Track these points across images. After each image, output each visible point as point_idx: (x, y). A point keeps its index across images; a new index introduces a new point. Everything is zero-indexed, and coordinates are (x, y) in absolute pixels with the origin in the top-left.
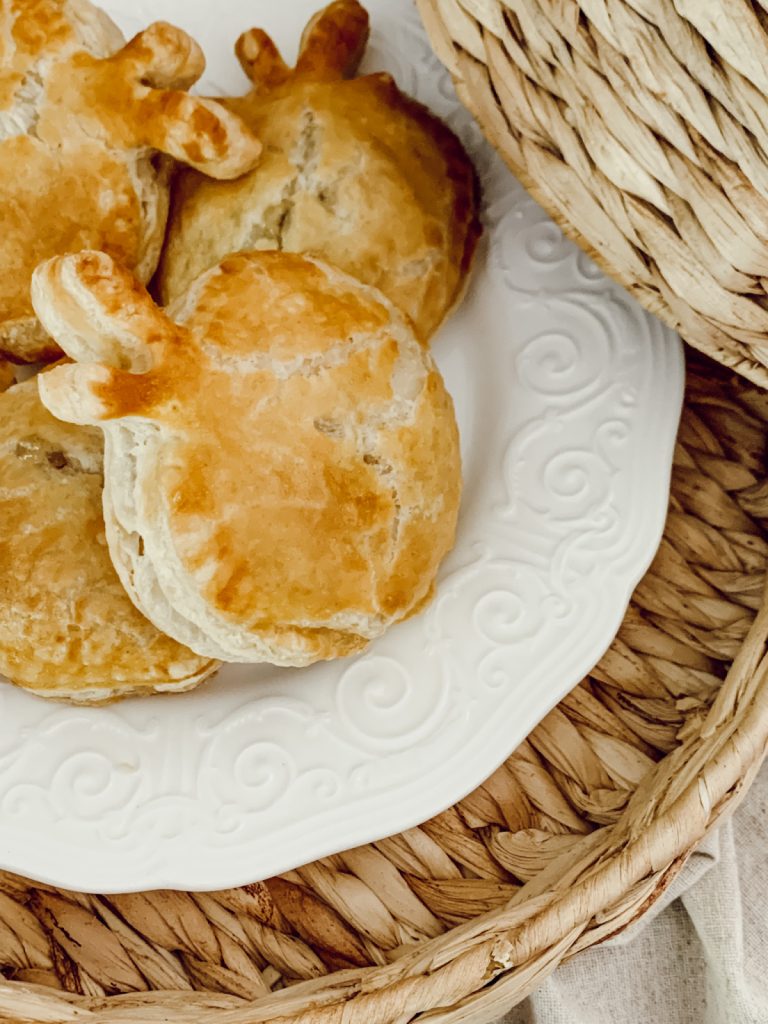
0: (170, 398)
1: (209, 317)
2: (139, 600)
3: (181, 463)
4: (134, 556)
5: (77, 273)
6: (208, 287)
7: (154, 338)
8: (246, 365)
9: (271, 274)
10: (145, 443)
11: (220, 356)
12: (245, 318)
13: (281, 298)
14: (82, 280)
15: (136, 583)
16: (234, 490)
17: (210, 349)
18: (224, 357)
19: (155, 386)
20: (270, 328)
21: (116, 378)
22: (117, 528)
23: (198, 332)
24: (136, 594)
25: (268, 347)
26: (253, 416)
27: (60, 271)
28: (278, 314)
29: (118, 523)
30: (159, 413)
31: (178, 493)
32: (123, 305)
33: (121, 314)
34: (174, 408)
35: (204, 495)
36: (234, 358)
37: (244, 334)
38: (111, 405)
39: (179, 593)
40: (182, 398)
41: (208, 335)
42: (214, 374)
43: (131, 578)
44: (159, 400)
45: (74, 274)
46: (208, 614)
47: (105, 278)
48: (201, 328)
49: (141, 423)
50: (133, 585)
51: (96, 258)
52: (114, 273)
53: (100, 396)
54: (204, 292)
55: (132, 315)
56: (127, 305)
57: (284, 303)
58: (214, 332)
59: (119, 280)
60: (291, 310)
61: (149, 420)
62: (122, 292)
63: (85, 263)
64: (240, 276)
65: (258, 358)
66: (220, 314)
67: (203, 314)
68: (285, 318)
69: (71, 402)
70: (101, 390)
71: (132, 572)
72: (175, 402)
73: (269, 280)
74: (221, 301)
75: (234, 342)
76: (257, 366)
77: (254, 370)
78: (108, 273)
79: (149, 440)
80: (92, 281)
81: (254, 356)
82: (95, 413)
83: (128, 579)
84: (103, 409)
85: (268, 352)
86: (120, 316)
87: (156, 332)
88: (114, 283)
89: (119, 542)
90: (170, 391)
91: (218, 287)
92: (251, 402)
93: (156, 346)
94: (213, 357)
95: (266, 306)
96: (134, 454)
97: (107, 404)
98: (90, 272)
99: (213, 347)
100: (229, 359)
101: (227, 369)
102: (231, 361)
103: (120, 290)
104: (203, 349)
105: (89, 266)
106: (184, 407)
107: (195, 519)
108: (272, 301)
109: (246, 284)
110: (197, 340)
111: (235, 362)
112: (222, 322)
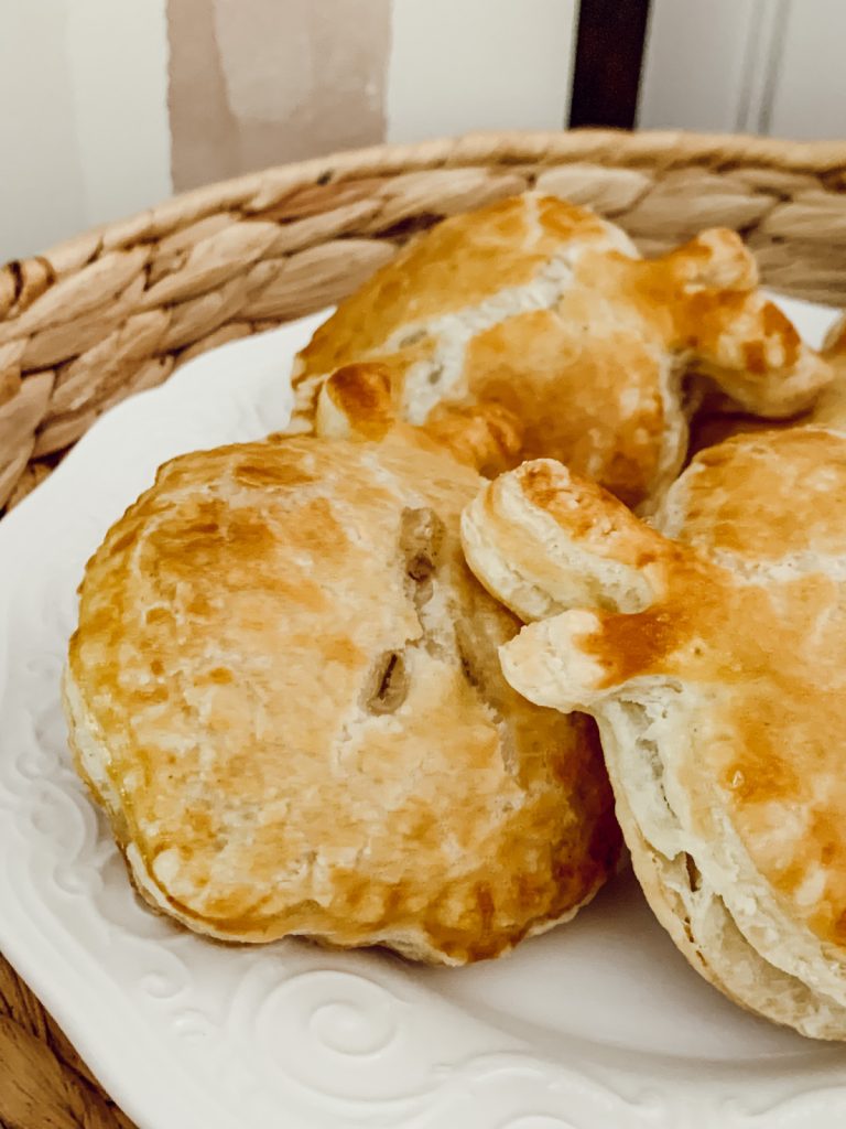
0: (690, 638)
1: (709, 522)
2: (705, 964)
3: (730, 730)
4: (685, 892)
5: (524, 490)
6: (695, 488)
7: (646, 559)
8: (784, 571)
9: (777, 451)
10: (664, 716)
11: (741, 566)
12: (760, 510)
13: (802, 476)
14: (533, 499)
15: (697, 934)
16: (821, 753)
17: (727, 559)
18: (749, 565)
19: (664, 624)
20: (801, 516)
21: (606, 623)
22: (651, 855)
23: (700, 544)
24: (699, 954)
25: (806, 541)
26: (815, 639)
27: (499, 496)
28: (804, 497)
29: (650, 847)
30: (677, 664)
31: (738, 775)
32: (595, 521)
33: (594, 534)
34: (698, 652)
35: (778, 770)
36: (763, 564)
37: (766, 532)
38: (610, 664)
39: (772, 935)
40: (706, 633)
41: (719, 542)
42: (742, 590)
43: (688, 930)
44: (675, 645)
45: (521, 495)
46: (828, 958)
47: (562, 490)
48: (703, 537)
49: (652, 688)
50: (692, 940)
51: (545, 466)
52: (573, 482)
53: (591, 652)
54: (689, 495)
55: (608, 533)
56: (599, 521)
57: (808, 481)
58: (724, 537)
59: (579, 490)
60: (822, 487)
61: (663, 679)
62: (590, 505)
63: (532, 475)
64: (733, 463)
65: (797, 558)
66: (724, 514)
67: (700, 519)
68: (817, 500)
69: (553, 673)
70: (591, 644)
71: (687, 920)
72: (698, 642)
73: (777, 457)
74: (720, 498)
75: (758, 544)
76: (798, 569)
77: (797, 575)
78: (565, 483)
79: (670, 709)
80: (545, 498)
81: (789, 557)
82: (590, 679)
83: (684, 933)
84: (600, 672)
85: (808, 548)
86: (593, 538)
87: (647, 551)
88: (576, 495)
89: (658, 876)
90: (687, 627)
91: (707, 484)
92: (808, 619)
93: (649, 569)
94: (733, 570)
95: (784, 490)
96: (650, 738)
97: (606, 663)
98: (542, 486)
99: (729, 555)
100: (757, 567)
101: (758, 580)
102: (760, 569)
103: (586, 501)
104: (715, 562)
105: (539, 479)
106: (712, 647)
107: (774, 809)
108: (791, 482)
109: (745, 470)
110: (703, 553)
111: (766, 570)
112: (731, 522)
